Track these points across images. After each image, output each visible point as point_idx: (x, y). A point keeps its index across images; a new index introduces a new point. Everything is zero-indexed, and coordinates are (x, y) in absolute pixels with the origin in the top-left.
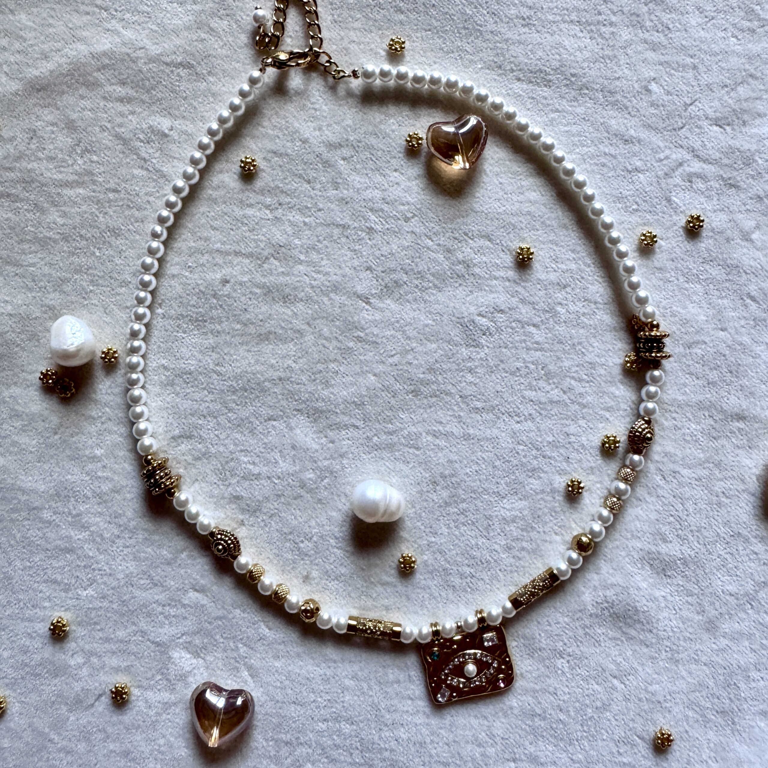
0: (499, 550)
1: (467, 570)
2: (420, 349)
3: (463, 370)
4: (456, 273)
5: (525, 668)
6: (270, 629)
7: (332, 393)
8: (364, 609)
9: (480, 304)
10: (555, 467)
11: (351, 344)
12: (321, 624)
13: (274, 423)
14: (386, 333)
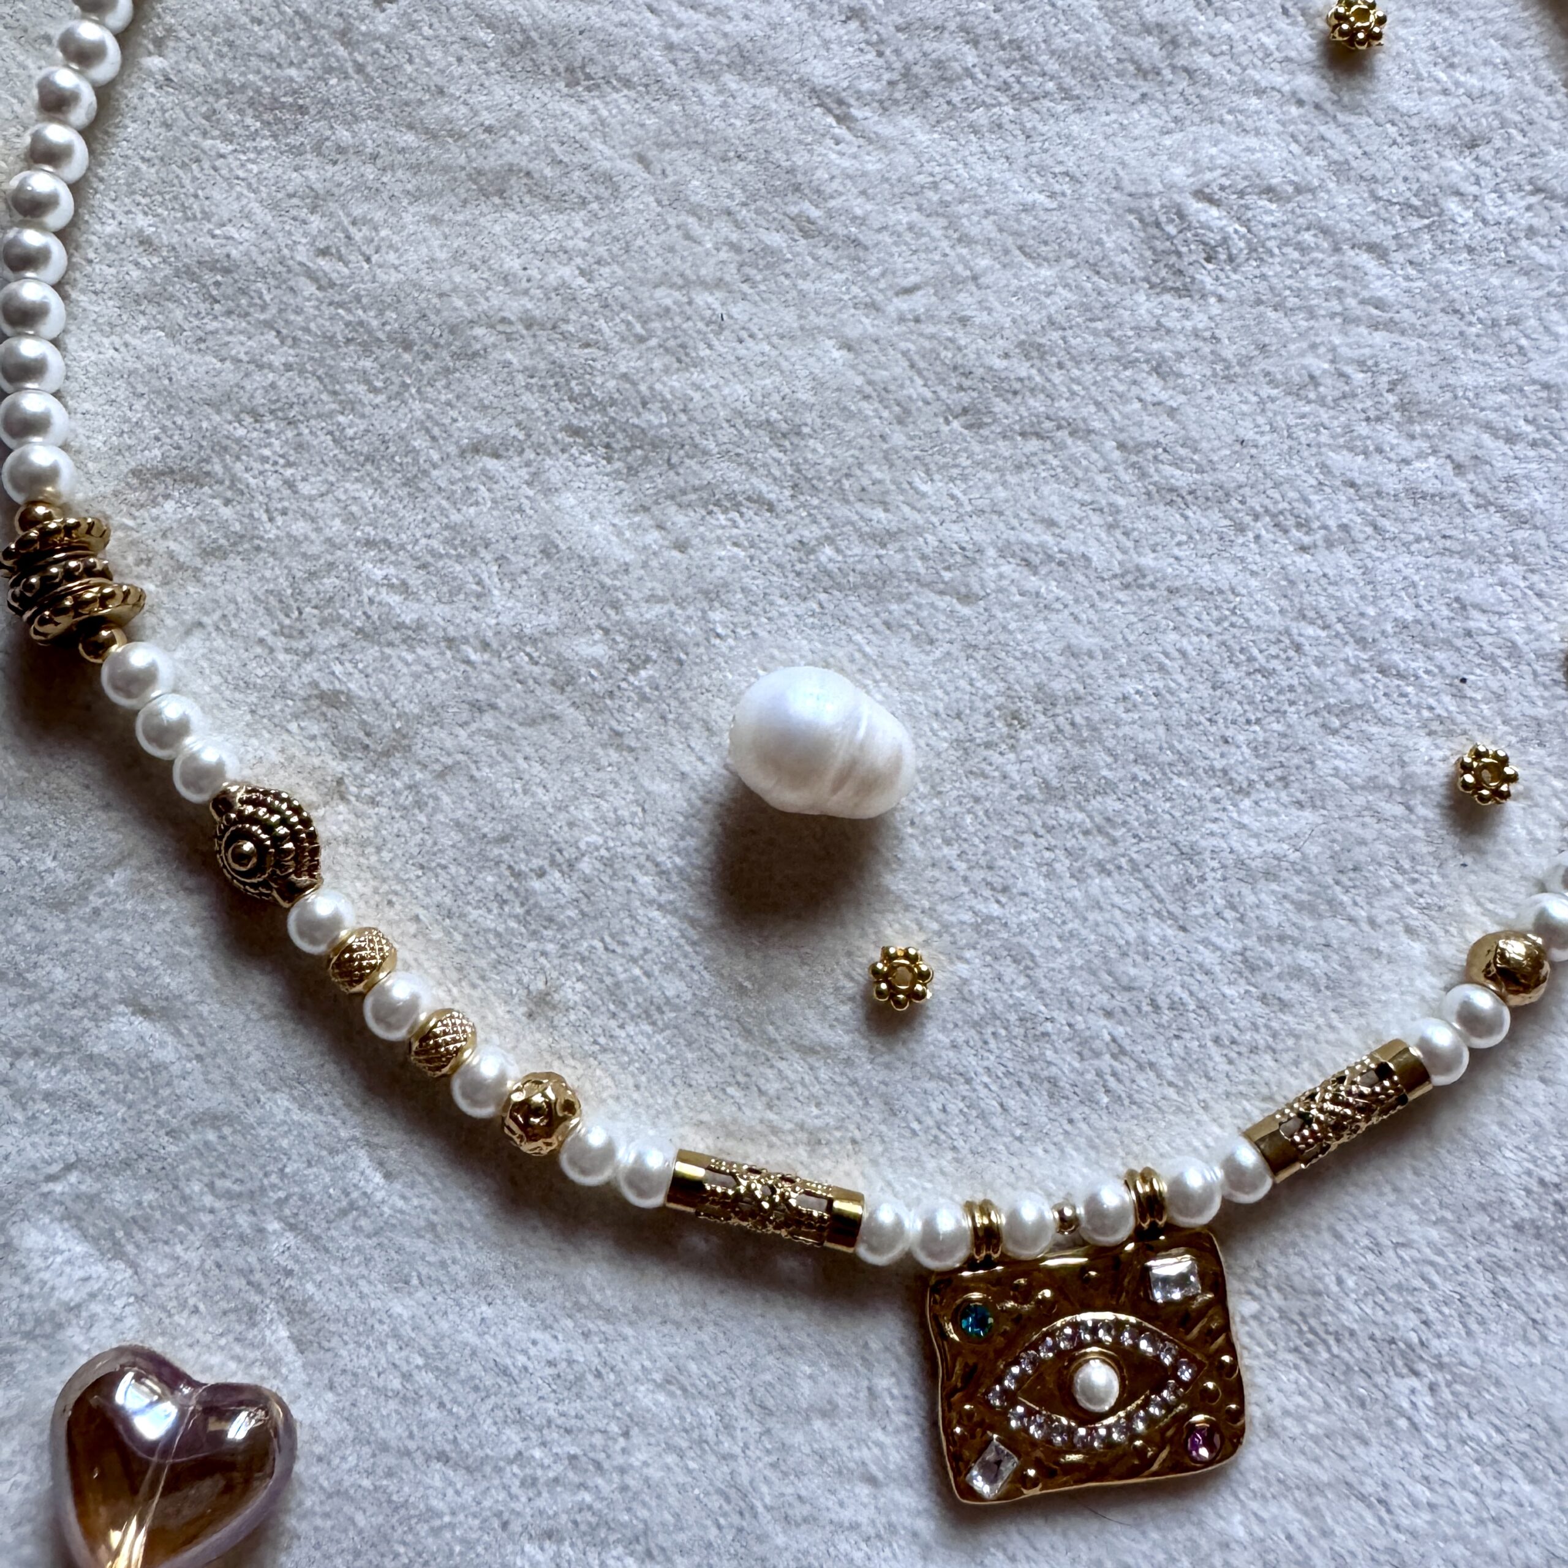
0: (1217, 969)
1: (1104, 1028)
2: (998, 277)
3: (1134, 363)
4: (1133, 61)
5: (1278, 1398)
6: (388, 1176)
7: (698, 387)
8: (729, 1135)
9: (1205, 162)
10: (1418, 707)
11: (776, 239)
12: (573, 1162)
13: (491, 464)
14: (893, 218)
